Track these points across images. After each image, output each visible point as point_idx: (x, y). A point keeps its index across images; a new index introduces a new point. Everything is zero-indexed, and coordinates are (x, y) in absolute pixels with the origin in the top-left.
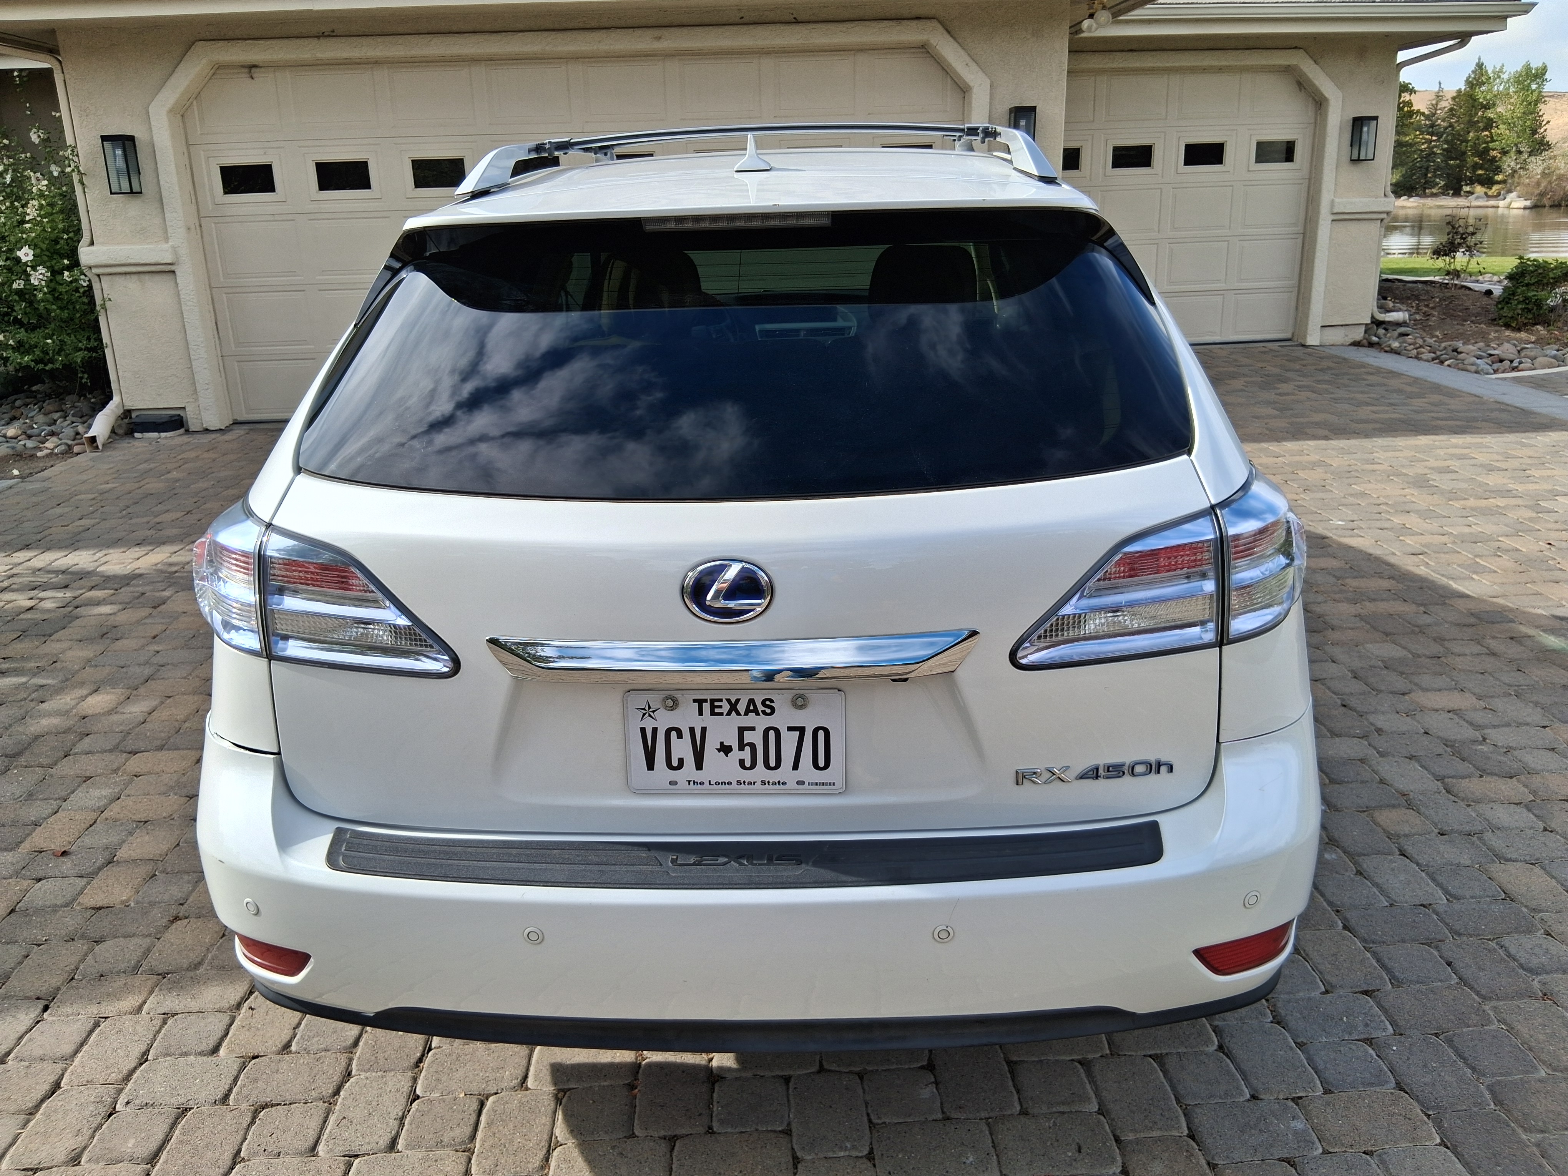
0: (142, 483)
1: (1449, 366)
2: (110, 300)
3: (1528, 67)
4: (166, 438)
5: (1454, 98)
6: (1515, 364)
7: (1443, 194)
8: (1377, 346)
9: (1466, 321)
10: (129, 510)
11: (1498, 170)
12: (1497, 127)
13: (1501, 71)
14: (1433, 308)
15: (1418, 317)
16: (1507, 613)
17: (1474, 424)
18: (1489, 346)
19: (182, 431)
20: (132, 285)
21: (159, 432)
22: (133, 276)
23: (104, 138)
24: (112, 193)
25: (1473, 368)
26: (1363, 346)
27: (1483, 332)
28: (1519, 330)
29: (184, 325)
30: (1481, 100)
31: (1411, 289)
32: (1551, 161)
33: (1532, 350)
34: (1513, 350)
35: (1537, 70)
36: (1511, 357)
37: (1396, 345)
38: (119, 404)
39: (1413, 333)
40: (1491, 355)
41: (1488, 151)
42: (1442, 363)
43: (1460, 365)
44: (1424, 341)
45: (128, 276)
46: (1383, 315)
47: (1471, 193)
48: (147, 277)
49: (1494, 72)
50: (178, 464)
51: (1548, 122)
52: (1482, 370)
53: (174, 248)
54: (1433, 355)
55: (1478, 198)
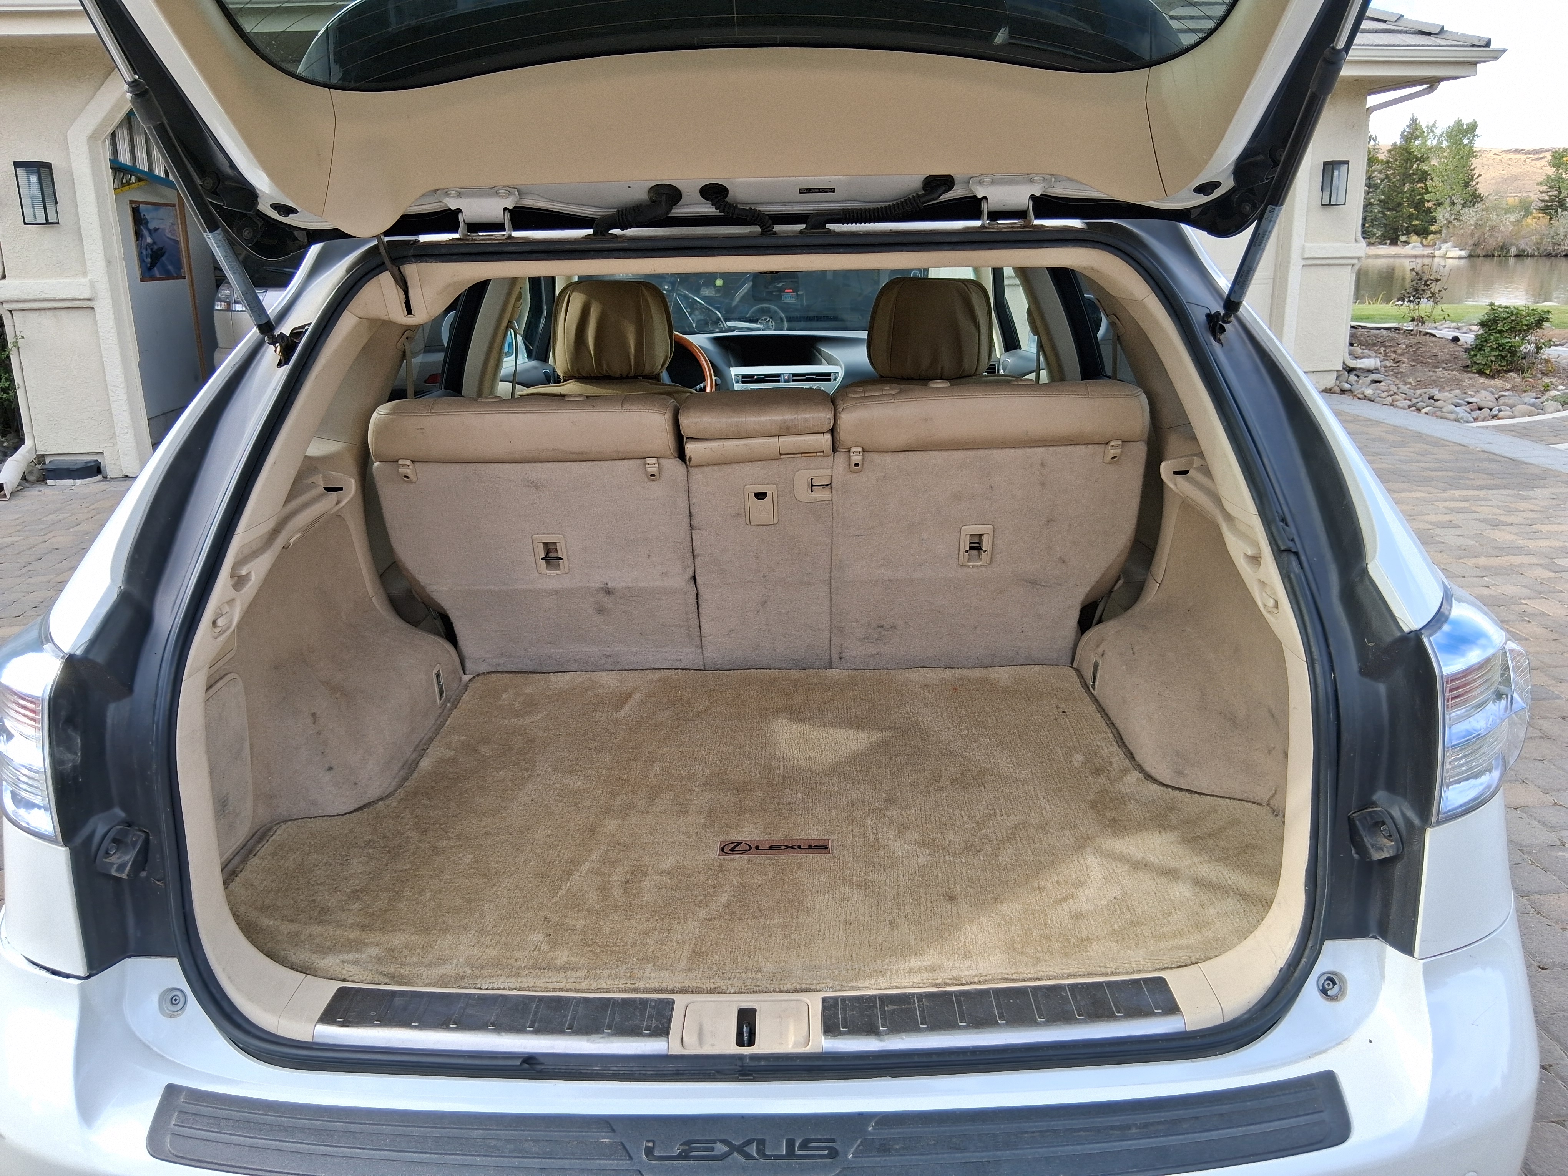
0: (46, 538)
1: (1426, 413)
2: (23, 337)
3: (1459, 123)
4: (81, 485)
5: (1389, 151)
6: (1495, 411)
7: (1380, 243)
8: (1349, 393)
9: (1437, 367)
10: (29, 568)
11: (1433, 220)
12: (1432, 179)
13: (1434, 125)
14: (1401, 355)
15: (1388, 364)
16: (1551, 688)
17: (1466, 475)
18: (1465, 393)
19: (100, 477)
20: (47, 320)
21: (74, 479)
22: (47, 312)
23: (17, 165)
24: (25, 224)
25: (1453, 416)
26: (1335, 393)
27: (1457, 379)
28: (1493, 377)
29: (103, 366)
30: (1415, 153)
31: (1376, 336)
32: (1484, 213)
33: (1510, 397)
34: (1491, 398)
35: (1467, 125)
36: (1490, 405)
37: (1369, 392)
38: (31, 448)
39: (1385, 379)
40: (1469, 403)
41: (1424, 202)
42: (1419, 410)
43: (1439, 413)
44: (1398, 388)
45: (42, 311)
46: (1355, 362)
47: (1406, 243)
48: (63, 313)
49: (1428, 127)
50: (90, 515)
51: (1480, 175)
52: (1462, 418)
53: (92, 282)
54: (1409, 403)
55: (1414, 247)
